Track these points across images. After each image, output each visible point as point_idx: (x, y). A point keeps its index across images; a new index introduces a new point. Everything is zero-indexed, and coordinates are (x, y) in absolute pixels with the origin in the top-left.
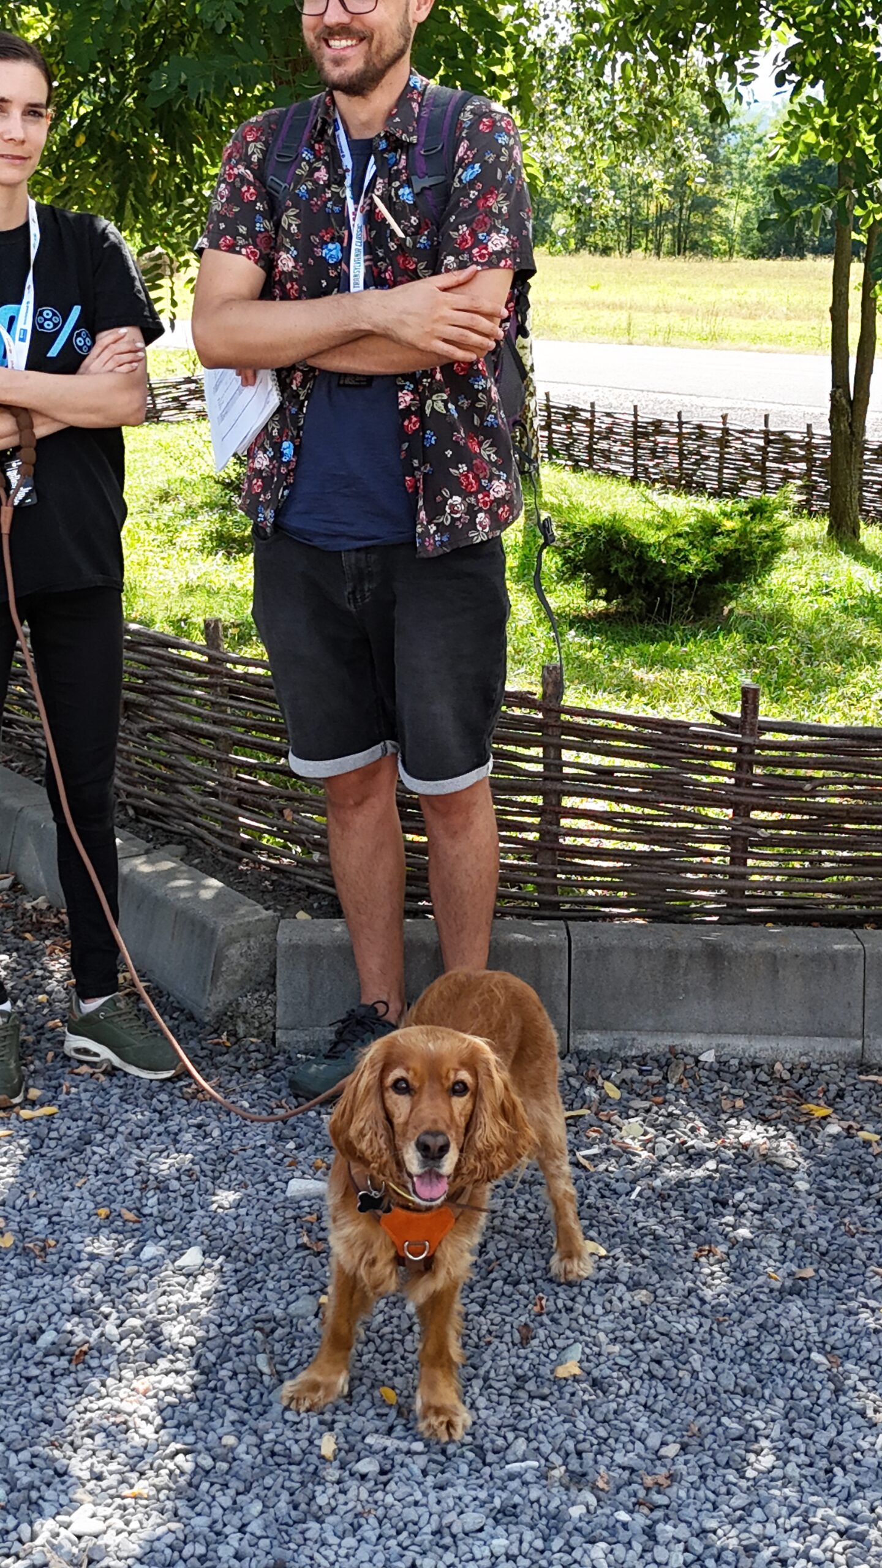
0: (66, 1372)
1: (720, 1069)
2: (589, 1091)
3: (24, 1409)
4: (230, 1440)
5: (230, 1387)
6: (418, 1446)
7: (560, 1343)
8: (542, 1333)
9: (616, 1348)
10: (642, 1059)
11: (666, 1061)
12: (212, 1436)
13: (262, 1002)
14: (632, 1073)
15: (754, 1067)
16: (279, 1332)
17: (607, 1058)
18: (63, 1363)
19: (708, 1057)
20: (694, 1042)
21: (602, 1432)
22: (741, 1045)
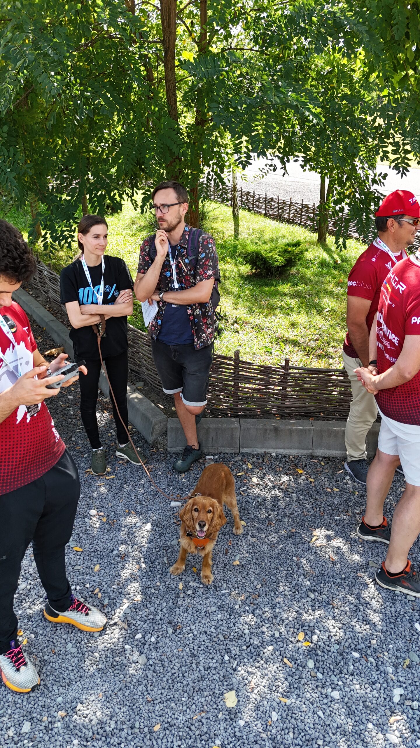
0: (120, 562)
1: (277, 458)
2: (244, 466)
3: (111, 573)
4: (158, 584)
5: (158, 567)
6: (201, 586)
7: (235, 554)
8: (230, 551)
9: (247, 555)
10: (257, 455)
11: (263, 456)
12: (154, 582)
13: (164, 439)
14: (255, 460)
15: (285, 457)
16: (169, 551)
17: (249, 454)
18: (119, 559)
19: (274, 454)
20: (270, 450)
21: (243, 581)
22: (282, 451)
